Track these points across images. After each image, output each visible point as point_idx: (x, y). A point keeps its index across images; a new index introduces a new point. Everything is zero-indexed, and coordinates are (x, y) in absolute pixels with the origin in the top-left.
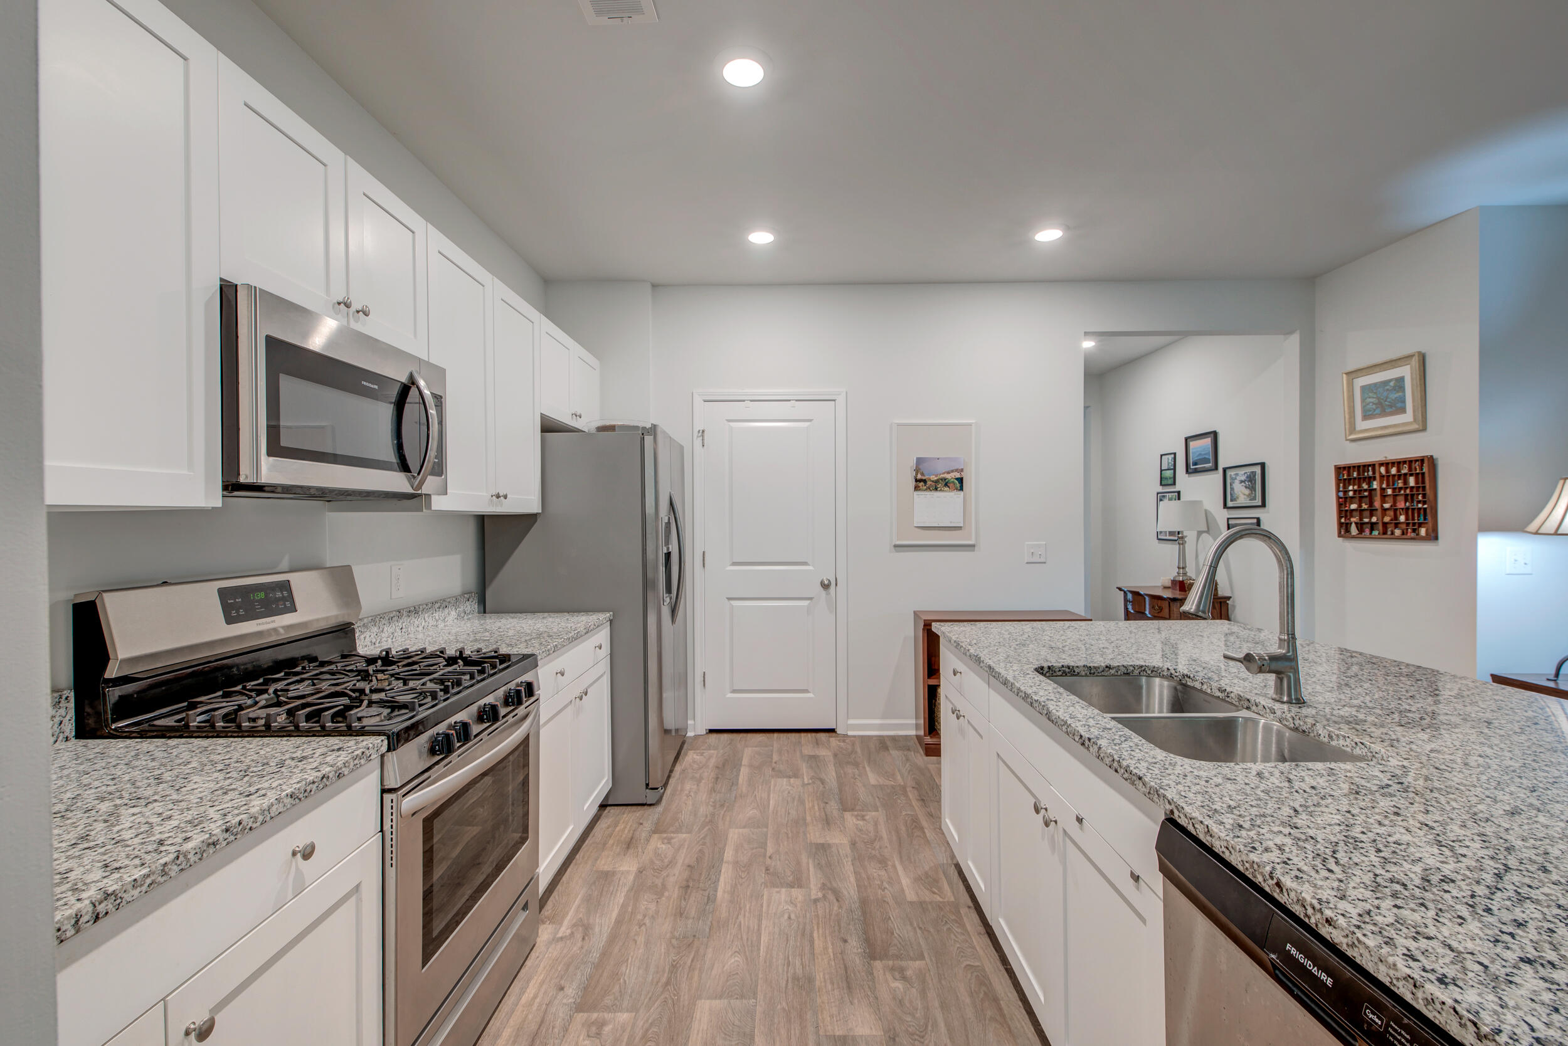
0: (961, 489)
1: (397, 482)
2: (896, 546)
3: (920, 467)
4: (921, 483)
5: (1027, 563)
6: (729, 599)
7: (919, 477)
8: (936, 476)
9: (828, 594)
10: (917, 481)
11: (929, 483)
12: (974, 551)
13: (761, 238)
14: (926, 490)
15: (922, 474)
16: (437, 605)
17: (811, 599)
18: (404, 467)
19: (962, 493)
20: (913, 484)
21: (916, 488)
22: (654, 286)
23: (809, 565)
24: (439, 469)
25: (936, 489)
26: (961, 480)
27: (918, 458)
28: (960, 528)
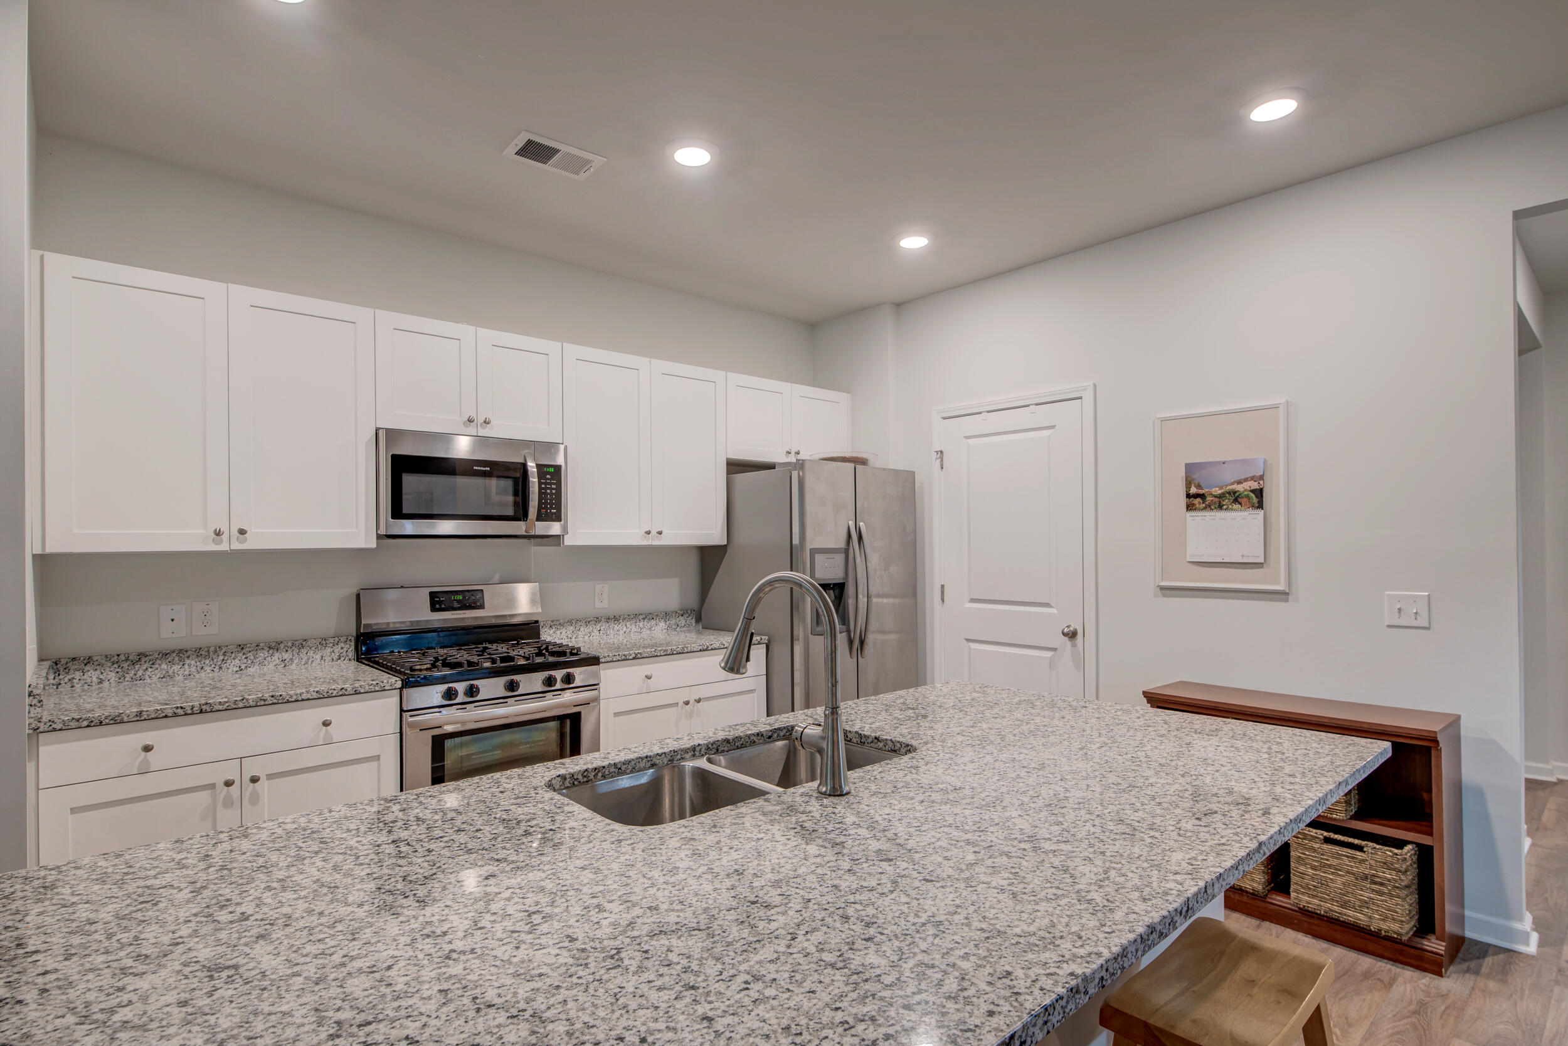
0: (1260, 506)
1: (513, 528)
2: (1162, 588)
3: (1195, 476)
4: (1196, 499)
5: (1389, 626)
6: (968, 640)
7: (1193, 490)
8: (1221, 488)
9: (1074, 646)
10: (1188, 496)
11: (1209, 499)
12: (1287, 601)
13: (914, 242)
14: (1205, 508)
15: (1199, 486)
16: (641, 617)
17: (1055, 649)
19: (1261, 513)
20: (1183, 500)
21: (1190, 507)
23: (1052, 607)
24: (556, 517)
25: (1220, 507)
26: (1259, 493)
27: (1190, 468)
28: (1259, 565)
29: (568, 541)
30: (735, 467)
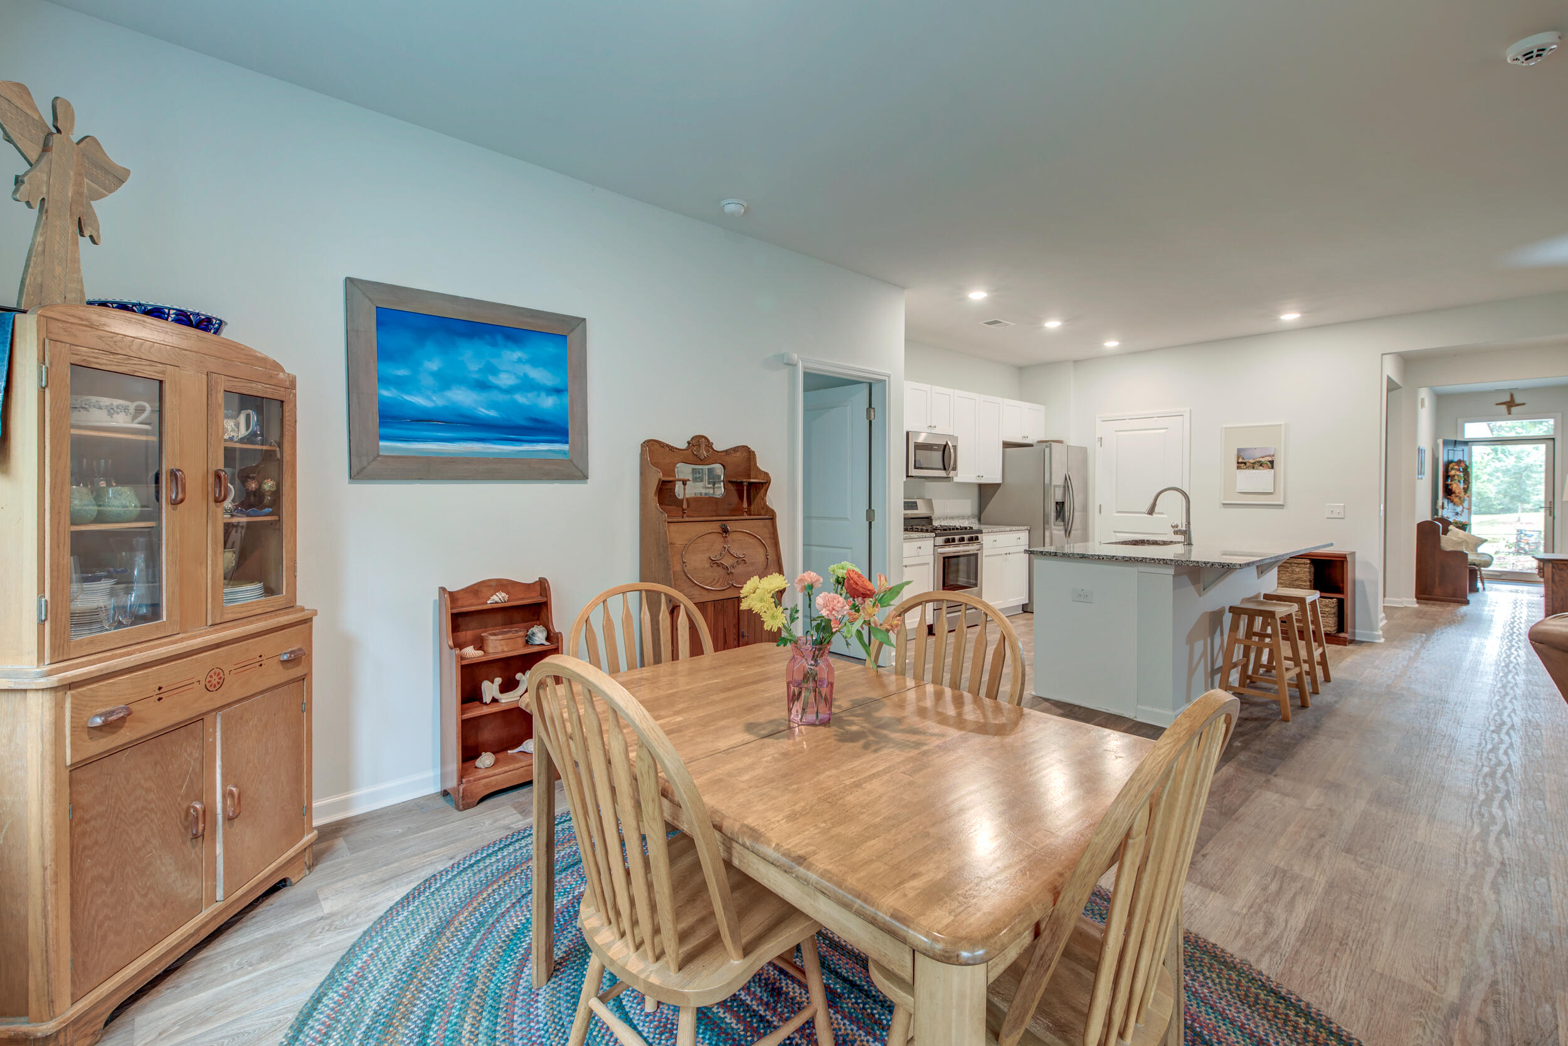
0: (1272, 467)
1: (942, 473)
2: (1224, 504)
3: (1241, 454)
4: (1242, 464)
5: (1328, 518)
7: (1240, 460)
8: (1254, 459)
10: (1238, 463)
11: (1248, 464)
12: (1283, 509)
14: (1246, 468)
15: (1243, 459)
18: (945, 469)
19: (1273, 471)
20: (1235, 465)
21: (1238, 468)
22: (1075, 362)
24: (955, 469)
25: (1253, 468)
26: (1272, 462)
27: (1239, 450)
28: (1271, 493)
29: (956, 480)
30: (1007, 445)
